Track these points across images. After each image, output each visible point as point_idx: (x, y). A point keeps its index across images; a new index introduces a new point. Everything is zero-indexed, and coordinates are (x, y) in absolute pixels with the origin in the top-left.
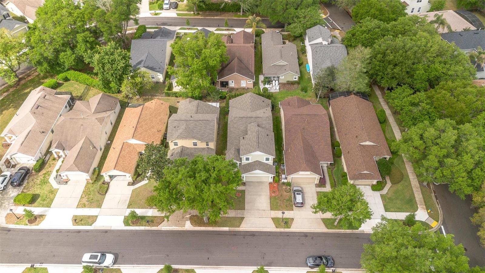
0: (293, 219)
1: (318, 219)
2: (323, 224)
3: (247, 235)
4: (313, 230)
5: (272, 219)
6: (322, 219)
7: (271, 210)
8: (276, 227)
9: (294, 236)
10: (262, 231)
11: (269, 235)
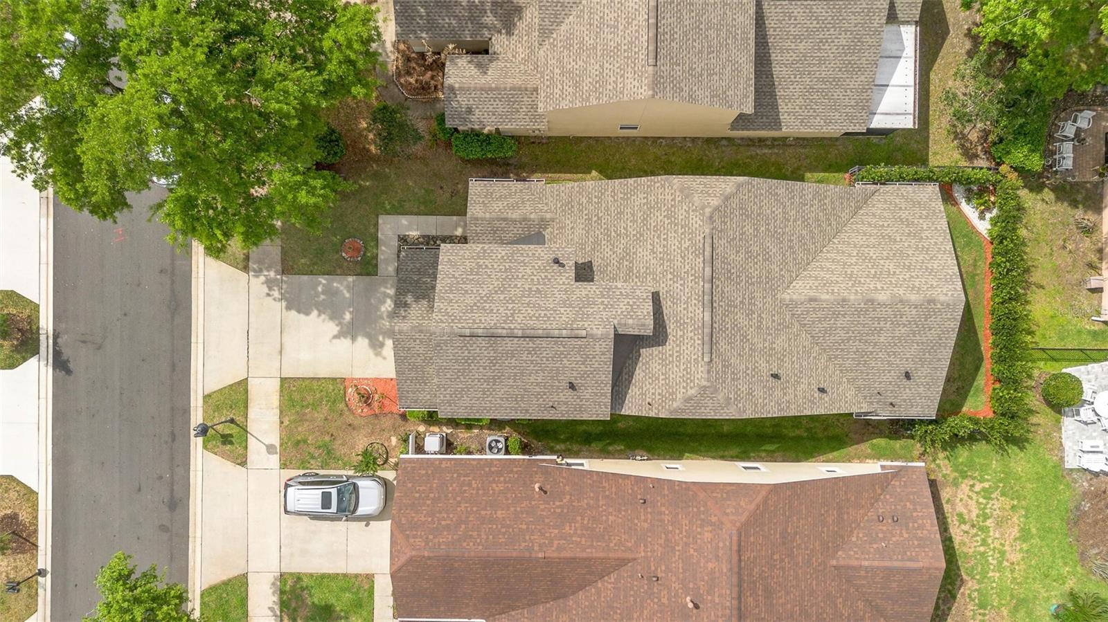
0: (243, 463)
1: (243, 563)
2: (225, 578)
3: (173, 282)
4: (198, 534)
5: (244, 383)
6: (245, 576)
7: (283, 380)
8: (209, 396)
9: (172, 459)
10: (193, 340)
11: (173, 366)
